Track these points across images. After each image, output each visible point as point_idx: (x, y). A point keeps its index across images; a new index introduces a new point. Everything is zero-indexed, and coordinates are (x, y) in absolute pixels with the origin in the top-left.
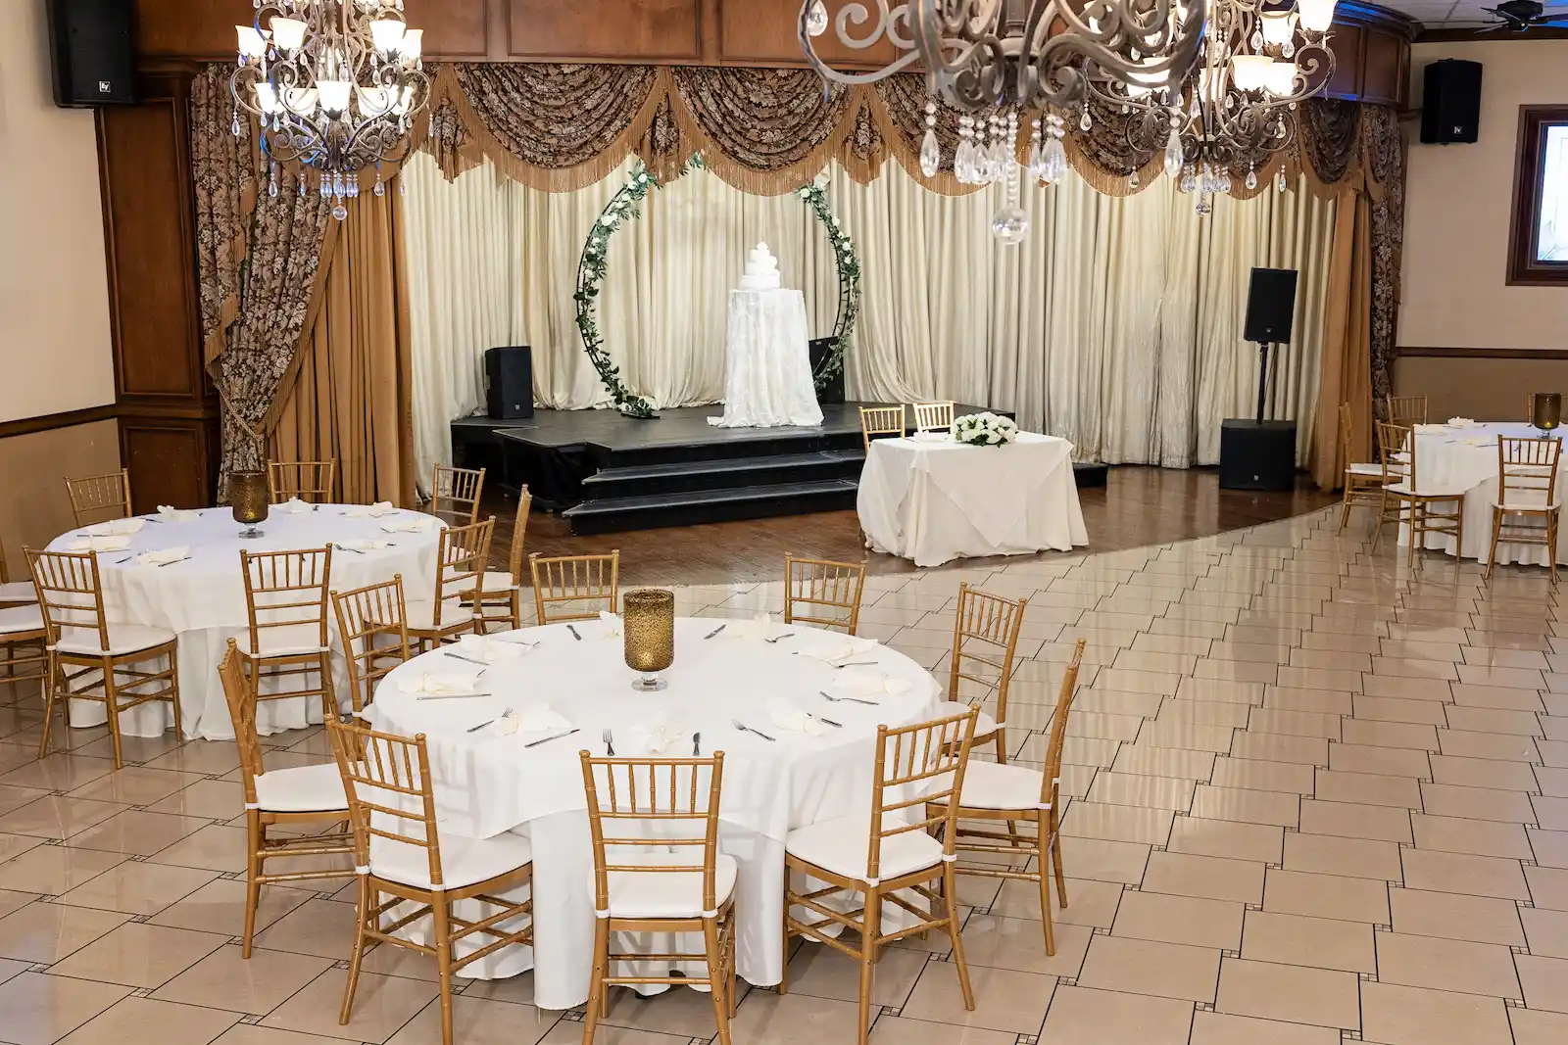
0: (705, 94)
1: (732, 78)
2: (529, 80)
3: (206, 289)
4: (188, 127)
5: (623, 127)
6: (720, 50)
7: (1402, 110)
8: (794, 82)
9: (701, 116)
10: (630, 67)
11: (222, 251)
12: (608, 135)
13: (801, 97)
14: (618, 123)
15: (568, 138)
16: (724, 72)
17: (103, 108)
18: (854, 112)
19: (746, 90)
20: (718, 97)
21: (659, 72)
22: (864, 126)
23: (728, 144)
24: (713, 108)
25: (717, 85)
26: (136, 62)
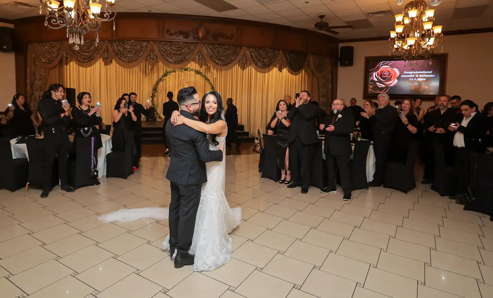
0: (115, 46)
1: (121, 42)
5: (98, 53)
9: (114, 51)
12: (94, 55)
13: (136, 46)
15: (87, 56)
19: (124, 45)
20: (117, 47)
21: (105, 41)
23: (119, 57)
24: (116, 49)
25: (117, 44)
26: (13, 44)
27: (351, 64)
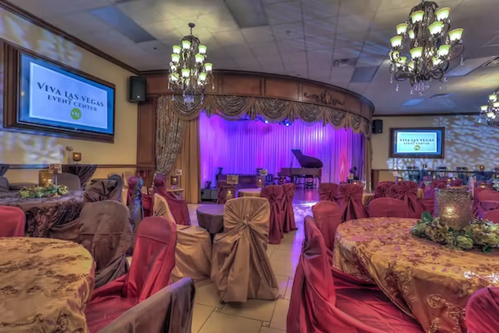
0: (261, 103)
2: (226, 99)
3: (157, 140)
4: (156, 108)
8: (279, 102)
9: (260, 107)
10: (246, 96)
11: (161, 132)
14: (244, 107)
16: (265, 98)
17: (140, 103)
18: (290, 108)
20: (264, 104)
21: (252, 98)
22: (292, 111)
24: (263, 106)
26: (146, 94)
27: (381, 132)
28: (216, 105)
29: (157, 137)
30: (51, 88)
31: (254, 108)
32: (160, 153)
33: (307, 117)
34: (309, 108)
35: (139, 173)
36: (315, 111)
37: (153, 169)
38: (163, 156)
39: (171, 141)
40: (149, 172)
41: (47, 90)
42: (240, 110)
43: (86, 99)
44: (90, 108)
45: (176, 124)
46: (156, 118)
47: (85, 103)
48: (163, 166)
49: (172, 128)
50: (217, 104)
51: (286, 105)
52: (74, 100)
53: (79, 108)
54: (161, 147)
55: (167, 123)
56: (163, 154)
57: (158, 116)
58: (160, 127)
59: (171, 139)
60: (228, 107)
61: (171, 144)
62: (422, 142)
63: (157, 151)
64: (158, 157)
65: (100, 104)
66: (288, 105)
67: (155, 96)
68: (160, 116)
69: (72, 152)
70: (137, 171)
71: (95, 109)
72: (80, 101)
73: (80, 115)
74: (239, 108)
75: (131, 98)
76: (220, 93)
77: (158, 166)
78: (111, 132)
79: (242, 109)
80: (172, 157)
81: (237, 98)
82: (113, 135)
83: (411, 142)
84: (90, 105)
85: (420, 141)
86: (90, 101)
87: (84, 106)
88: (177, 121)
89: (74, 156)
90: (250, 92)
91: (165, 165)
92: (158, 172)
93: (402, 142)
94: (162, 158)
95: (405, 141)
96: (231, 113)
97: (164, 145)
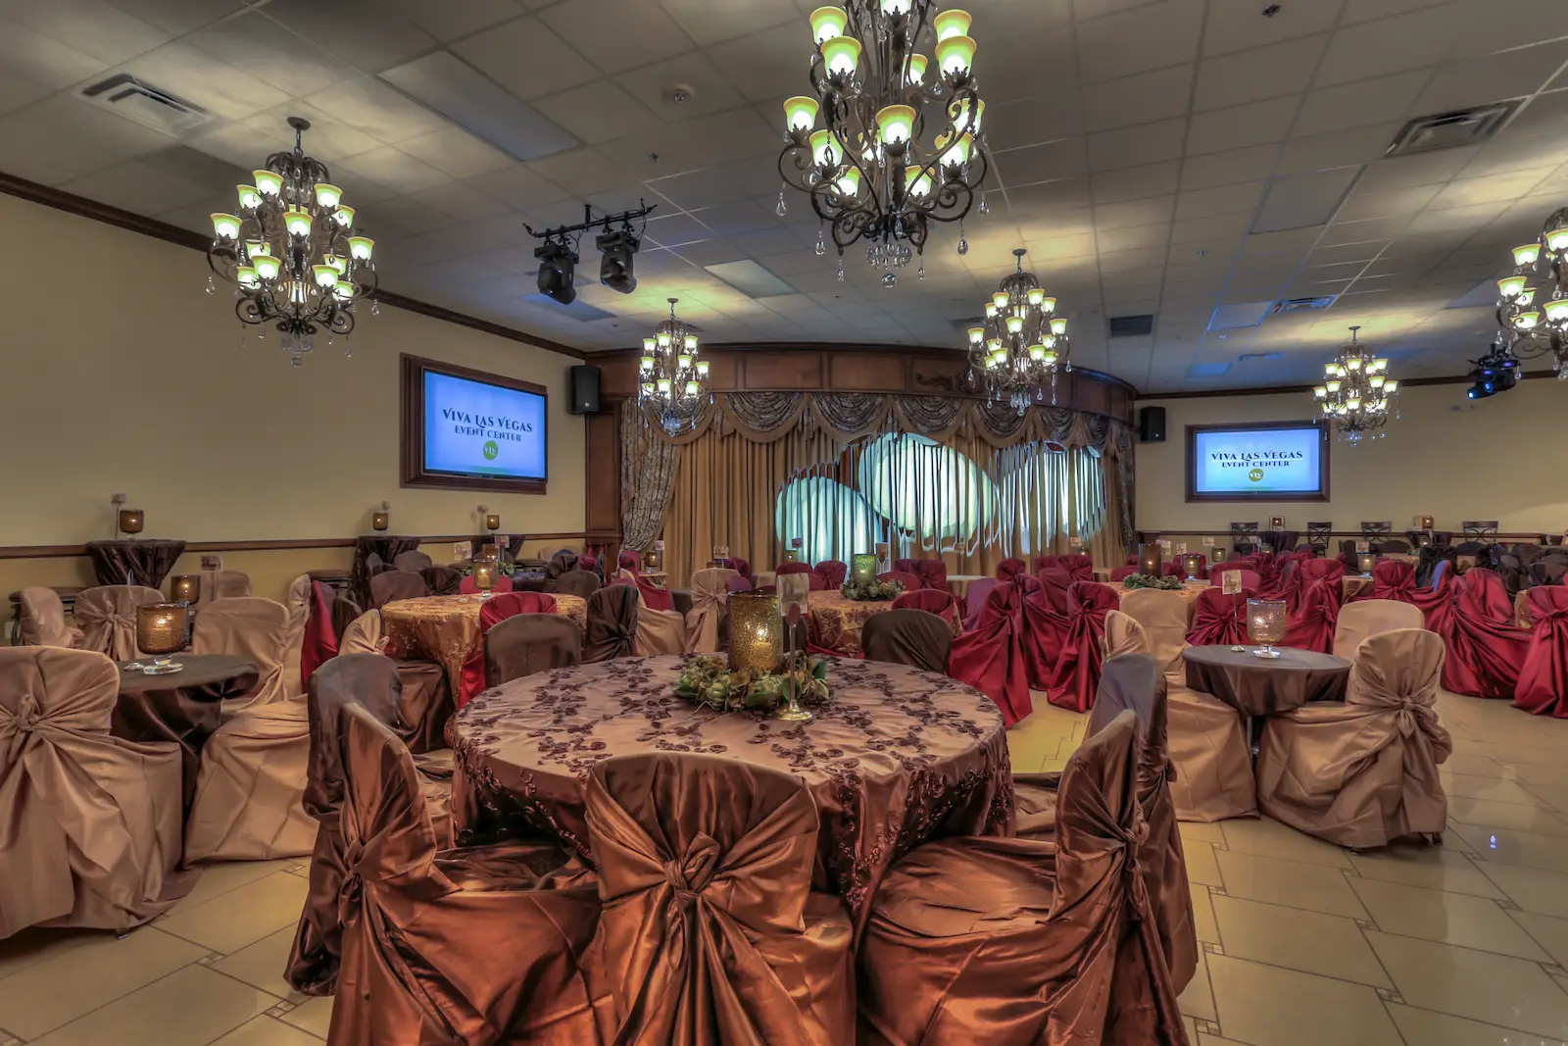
0: (824, 403)
2: (753, 399)
3: (624, 484)
4: (620, 422)
6: (830, 385)
7: (1130, 425)
8: (861, 398)
10: (793, 392)
11: (631, 468)
14: (788, 414)
16: (830, 393)
17: (589, 414)
18: (886, 410)
20: (829, 405)
22: (890, 416)
23: (833, 422)
24: (827, 408)
25: (828, 399)
26: (601, 396)
27: (1163, 438)
28: (734, 413)
29: (623, 477)
30: (458, 413)
31: (809, 415)
32: (631, 509)
33: (924, 425)
34: (931, 406)
35: (590, 550)
36: (943, 412)
37: (617, 541)
38: (635, 516)
39: (652, 485)
40: (608, 546)
41: (454, 419)
42: (780, 419)
43: (505, 423)
44: (510, 436)
45: (659, 452)
46: (620, 442)
47: (503, 430)
48: (636, 534)
49: (651, 460)
50: (735, 410)
51: (877, 403)
52: (487, 428)
53: (495, 440)
54: (632, 497)
55: (641, 450)
56: (635, 510)
57: (624, 438)
58: (627, 459)
59: (649, 481)
60: (756, 415)
61: (650, 493)
62: (1270, 459)
63: (624, 504)
64: (625, 516)
65: (526, 428)
66: (881, 404)
67: (616, 399)
68: (627, 438)
69: (485, 516)
70: (587, 546)
71: (518, 438)
72: (496, 428)
73: (496, 453)
74: (778, 416)
75: (573, 407)
76: (741, 389)
77: (626, 536)
78: (543, 476)
79: (784, 419)
80: (653, 517)
81: (773, 397)
82: (545, 480)
83: (1239, 460)
84: (511, 431)
85: (1264, 459)
86: (510, 426)
87: (502, 436)
88: (660, 446)
89: (489, 521)
90: (799, 382)
91: (639, 532)
92: (627, 547)
93: (1218, 461)
94: (634, 519)
95: (1224, 460)
96: (763, 426)
97: (637, 495)
